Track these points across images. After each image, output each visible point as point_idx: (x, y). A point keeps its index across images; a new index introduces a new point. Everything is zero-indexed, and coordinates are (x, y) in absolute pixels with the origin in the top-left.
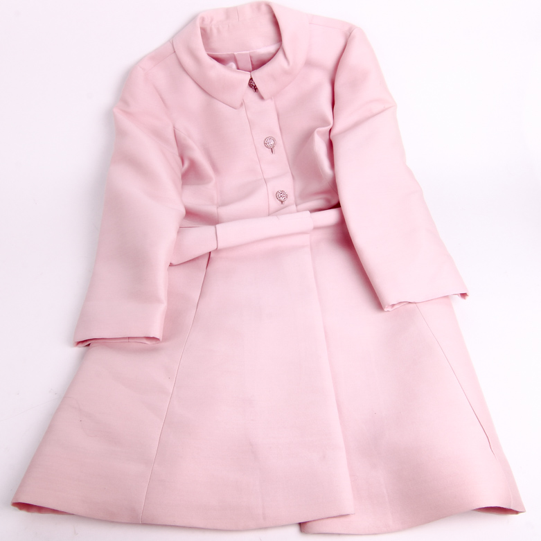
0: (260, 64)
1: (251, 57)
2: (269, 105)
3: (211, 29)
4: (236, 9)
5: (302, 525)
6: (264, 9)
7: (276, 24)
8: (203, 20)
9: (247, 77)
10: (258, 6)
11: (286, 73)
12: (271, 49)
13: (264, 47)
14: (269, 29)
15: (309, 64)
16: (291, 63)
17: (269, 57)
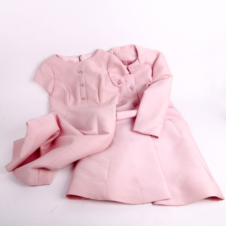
0: (130, 63)
1: (128, 61)
2: (132, 75)
3: (116, 53)
4: (124, 47)
5: (153, 203)
6: (133, 47)
7: (136, 51)
8: (114, 50)
9: (126, 67)
10: (131, 46)
11: (139, 66)
12: (134, 59)
13: (132, 58)
14: (134, 53)
15: (146, 63)
16: (141, 63)
17: (133, 61)
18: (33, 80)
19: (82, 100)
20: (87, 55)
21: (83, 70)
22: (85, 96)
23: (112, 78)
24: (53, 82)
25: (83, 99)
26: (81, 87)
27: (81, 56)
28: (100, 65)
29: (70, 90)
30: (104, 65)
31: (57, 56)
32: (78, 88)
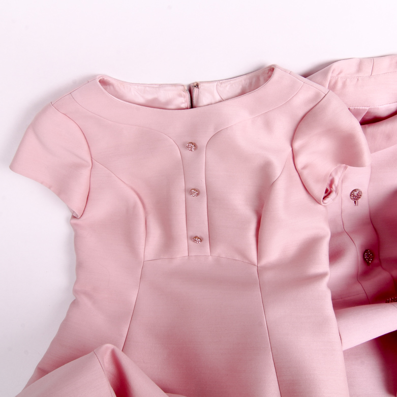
18: (12, 167)
19: (191, 243)
20: (221, 82)
21: (202, 141)
22: (203, 231)
23: (305, 173)
24: (86, 172)
25: (195, 239)
26: (190, 197)
27: (197, 86)
28: (268, 125)
29: (146, 201)
30: (283, 126)
31: (103, 82)
32: (180, 198)
